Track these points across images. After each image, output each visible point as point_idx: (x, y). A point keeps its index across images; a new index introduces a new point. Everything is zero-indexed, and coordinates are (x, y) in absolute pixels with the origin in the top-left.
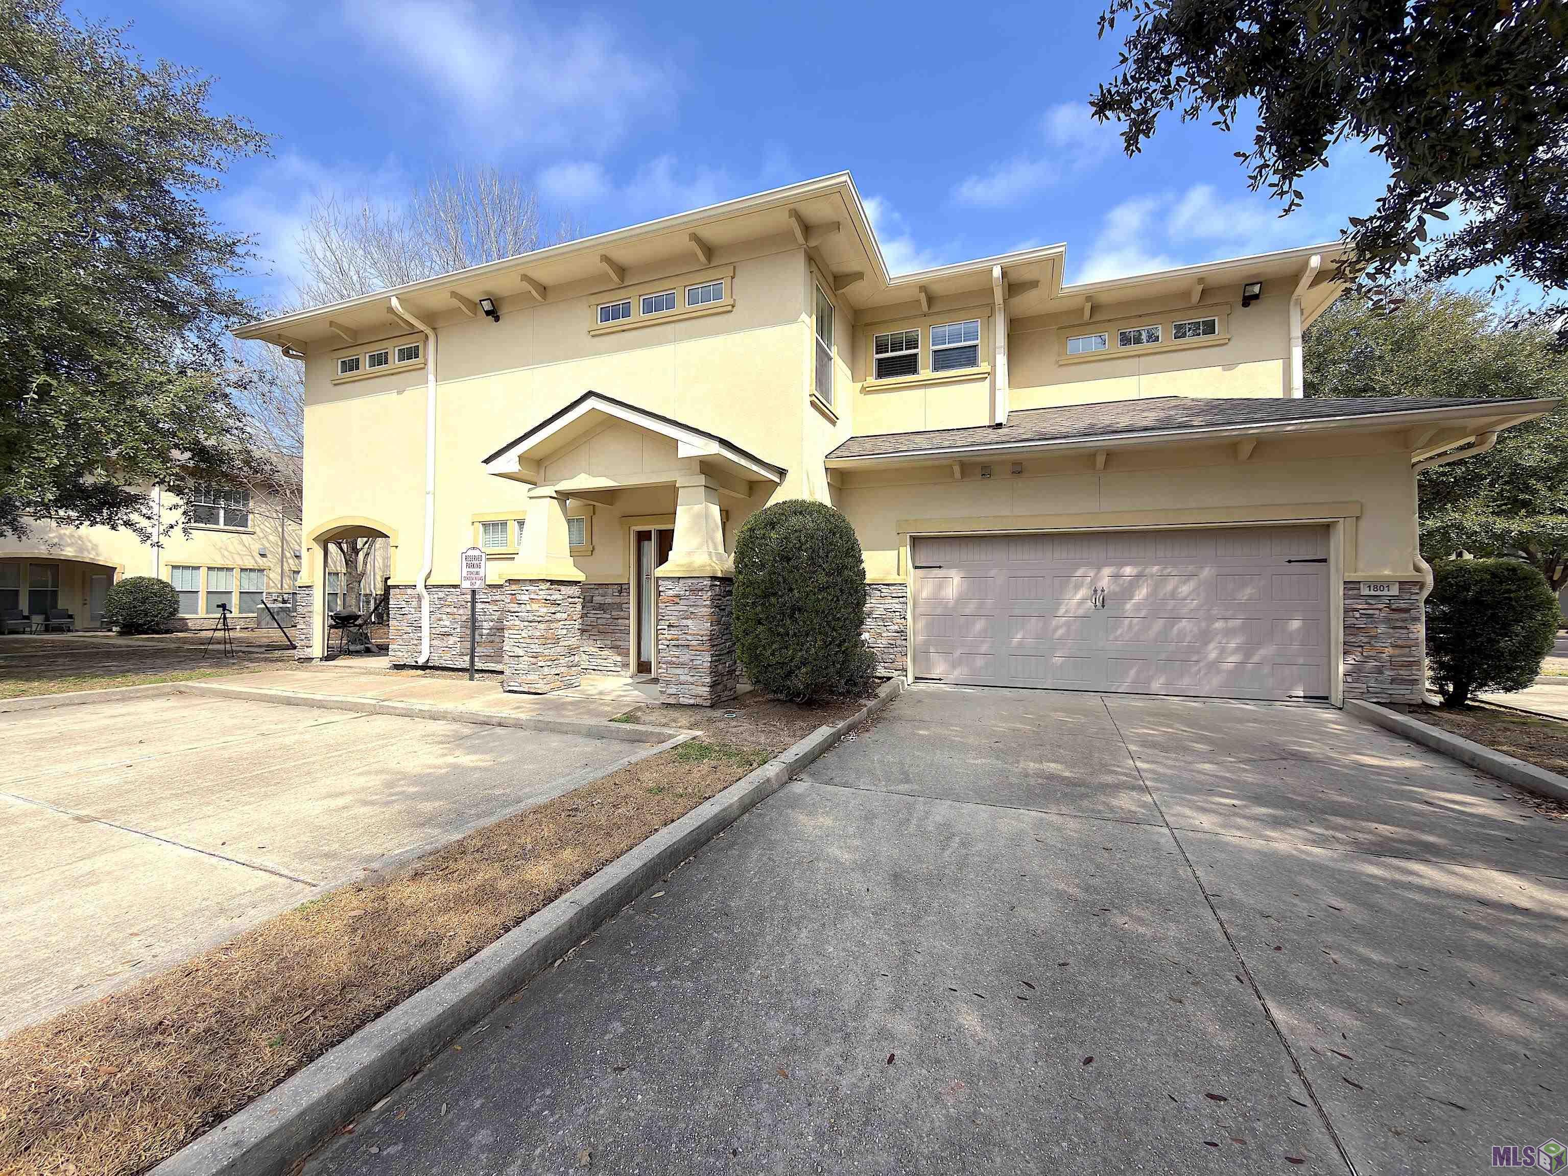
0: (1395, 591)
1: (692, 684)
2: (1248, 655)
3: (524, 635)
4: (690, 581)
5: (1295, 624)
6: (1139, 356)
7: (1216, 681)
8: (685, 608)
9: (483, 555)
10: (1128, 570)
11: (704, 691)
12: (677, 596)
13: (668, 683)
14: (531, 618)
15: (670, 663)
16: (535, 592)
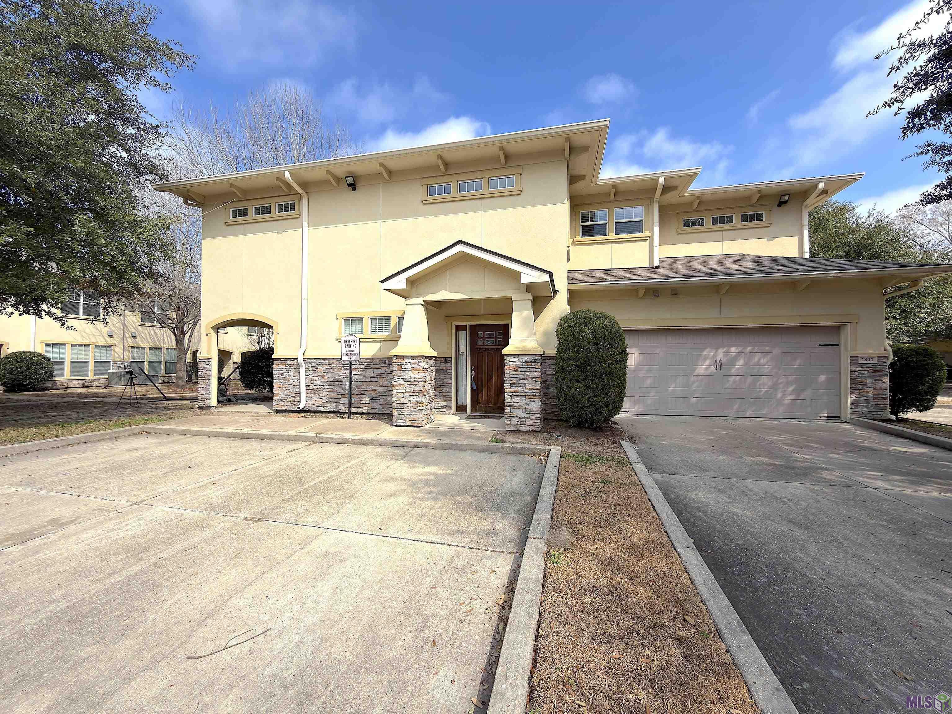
0: (875, 361)
1: (528, 418)
2: (798, 395)
3: (407, 390)
4: (527, 357)
5: (822, 379)
6: (722, 231)
7: (781, 409)
8: (523, 373)
9: (358, 340)
10: (733, 349)
11: (537, 422)
12: (517, 366)
13: (511, 418)
14: (413, 379)
15: (512, 406)
16: (415, 364)
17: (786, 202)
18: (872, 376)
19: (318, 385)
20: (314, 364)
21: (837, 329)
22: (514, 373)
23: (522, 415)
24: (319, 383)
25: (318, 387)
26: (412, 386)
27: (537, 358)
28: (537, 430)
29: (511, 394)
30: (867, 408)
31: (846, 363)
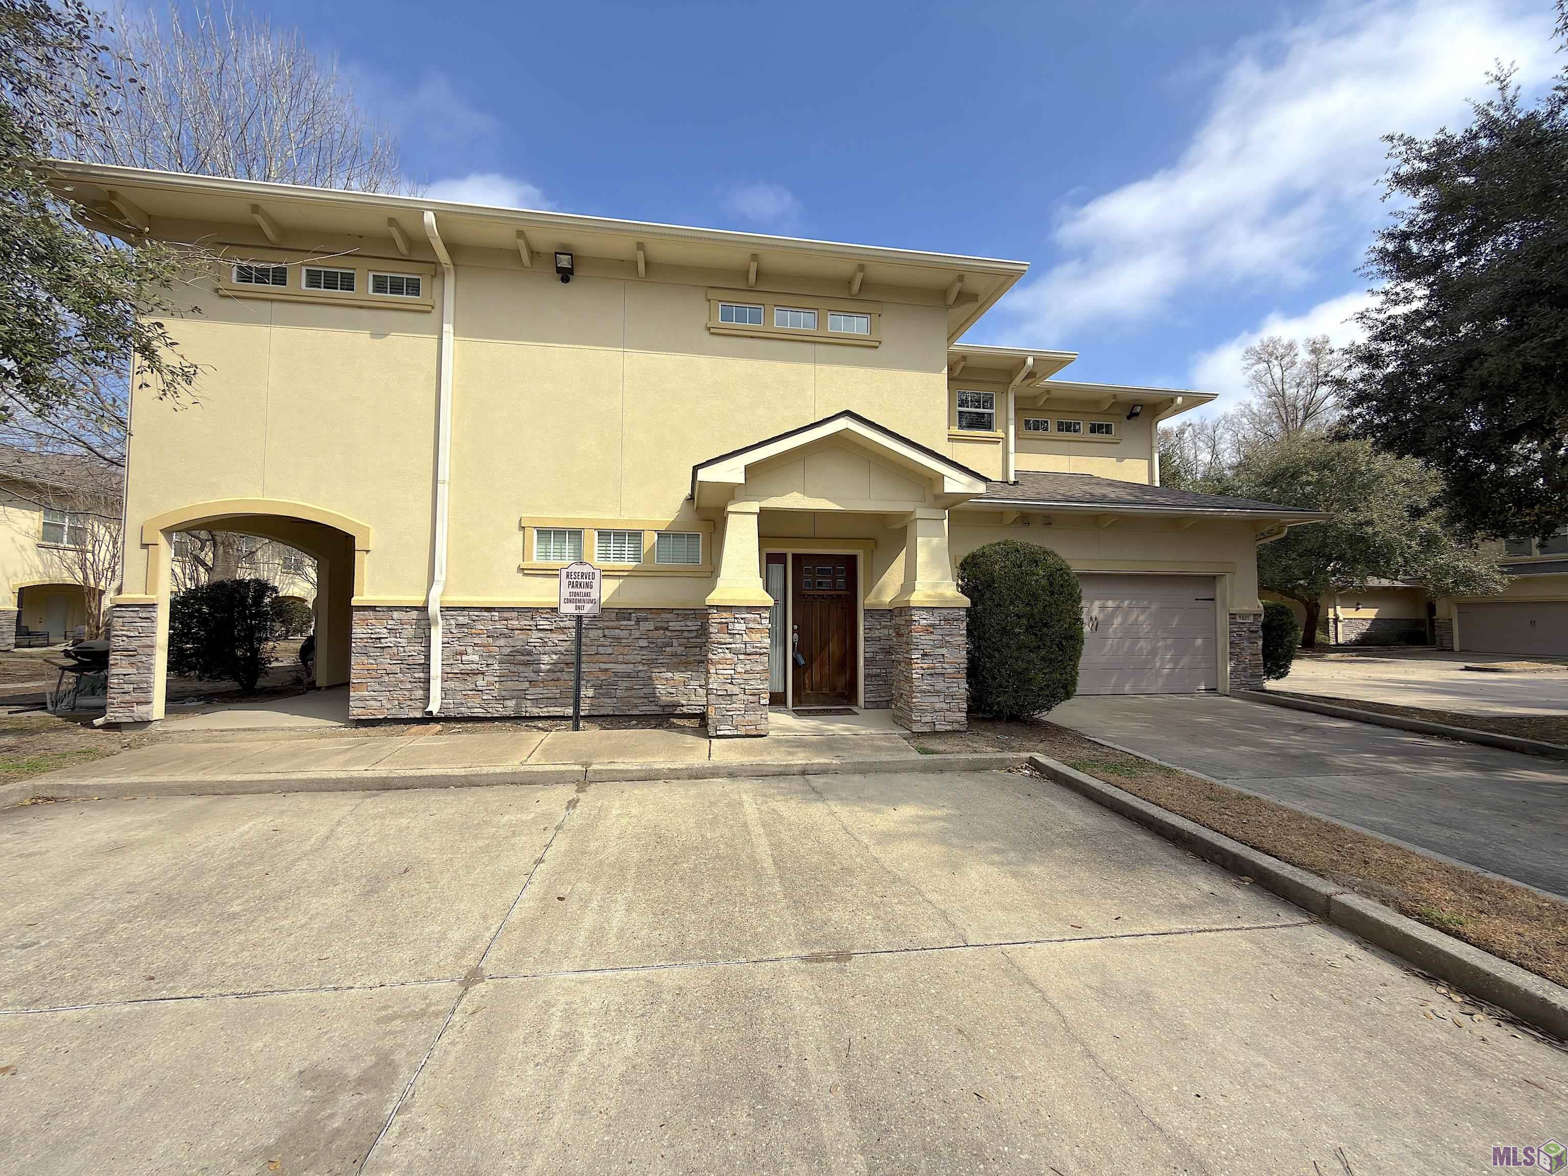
0: (1251, 620)
1: (948, 710)
2: (1176, 663)
3: (739, 670)
4: (945, 612)
5: (1199, 642)
6: (1069, 441)
7: (1161, 681)
8: (940, 637)
10: (1110, 603)
11: (962, 716)
12: (932, 626)
13: (923, 711)
14: (750, 649)
15: (924, 692)
16: (755, 620)
17: (1137, 414)
18: (1249, 639)
19: (473, 662)
20: (461, 620)
21: (1211, 580)
22: (927, 637)
23: (938, 706)
24: (476, 658)
25: (474, 666)
26: (747, 662)
27: (961, 613)
28: (961, 729)
29: (922, 672)
30: (1245, 677)
31: (1223, 622)
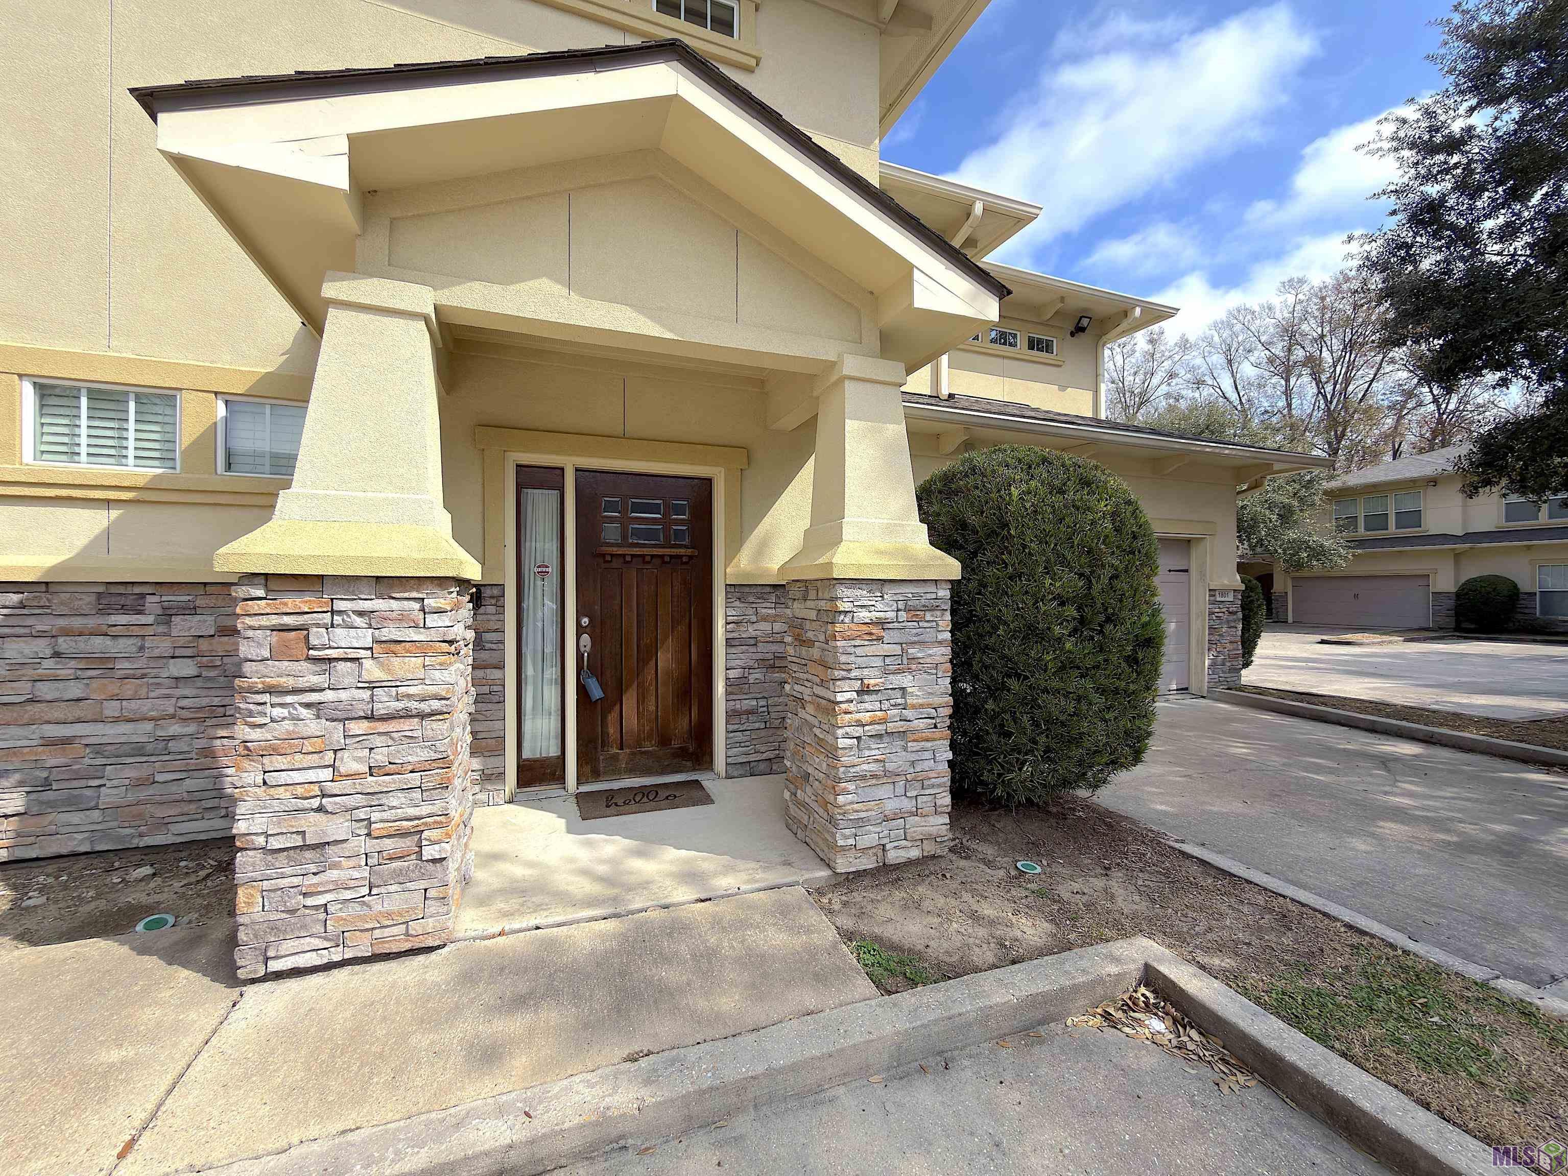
0: (1230, 598)
1: (911, 814)
3: (347, 767)
5: (1172, 626)
6: (1004, 357)
8: (897, 649)
12: (881, 623)
13: (860, 823)
14: (385, 703)
15: (863, 778)
16: (402, 619)
17: (1083, 330)
18: (1227, 622)
21: (1187, 544)
22: (869, 651)
26: (378, 741)
27: (941, 593)
28: (940, 853)
29: (858, 731)
31: (1201, 601)
